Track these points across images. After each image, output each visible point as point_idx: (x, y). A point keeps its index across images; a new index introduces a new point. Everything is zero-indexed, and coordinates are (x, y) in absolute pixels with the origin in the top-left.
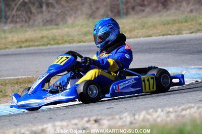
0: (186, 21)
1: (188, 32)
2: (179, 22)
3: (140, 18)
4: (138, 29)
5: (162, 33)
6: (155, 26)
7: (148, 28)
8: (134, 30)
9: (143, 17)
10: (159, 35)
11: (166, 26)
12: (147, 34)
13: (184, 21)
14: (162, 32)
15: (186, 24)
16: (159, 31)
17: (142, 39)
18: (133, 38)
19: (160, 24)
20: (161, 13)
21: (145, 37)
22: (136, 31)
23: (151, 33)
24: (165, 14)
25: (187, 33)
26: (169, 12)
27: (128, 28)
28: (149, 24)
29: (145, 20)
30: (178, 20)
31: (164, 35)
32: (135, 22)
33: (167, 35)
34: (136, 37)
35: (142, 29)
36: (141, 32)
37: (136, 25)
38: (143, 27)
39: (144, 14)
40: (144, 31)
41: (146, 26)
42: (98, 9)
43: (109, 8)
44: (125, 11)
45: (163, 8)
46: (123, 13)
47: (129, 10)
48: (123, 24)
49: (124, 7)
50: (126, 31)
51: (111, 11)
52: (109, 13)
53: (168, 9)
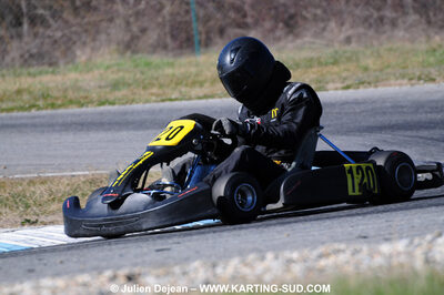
0: (335, 63)
1: (340, 85)
2: (320, 64)
13: (332, 60)
15: (336, 69)
24: (290, 45)
25: (336, 89)
26: (299, 41)
30: (319, 58)
42: (143, 31)
43: (167, 29)
44: (204, 37)
45: (288, 34)
46: (200, 42)
47: (212, 35)
48: (197, 65)
49: (201, 28)
50: (205, 81)
51: (174, 37)
52: (169, 40)
53: (297, 36)
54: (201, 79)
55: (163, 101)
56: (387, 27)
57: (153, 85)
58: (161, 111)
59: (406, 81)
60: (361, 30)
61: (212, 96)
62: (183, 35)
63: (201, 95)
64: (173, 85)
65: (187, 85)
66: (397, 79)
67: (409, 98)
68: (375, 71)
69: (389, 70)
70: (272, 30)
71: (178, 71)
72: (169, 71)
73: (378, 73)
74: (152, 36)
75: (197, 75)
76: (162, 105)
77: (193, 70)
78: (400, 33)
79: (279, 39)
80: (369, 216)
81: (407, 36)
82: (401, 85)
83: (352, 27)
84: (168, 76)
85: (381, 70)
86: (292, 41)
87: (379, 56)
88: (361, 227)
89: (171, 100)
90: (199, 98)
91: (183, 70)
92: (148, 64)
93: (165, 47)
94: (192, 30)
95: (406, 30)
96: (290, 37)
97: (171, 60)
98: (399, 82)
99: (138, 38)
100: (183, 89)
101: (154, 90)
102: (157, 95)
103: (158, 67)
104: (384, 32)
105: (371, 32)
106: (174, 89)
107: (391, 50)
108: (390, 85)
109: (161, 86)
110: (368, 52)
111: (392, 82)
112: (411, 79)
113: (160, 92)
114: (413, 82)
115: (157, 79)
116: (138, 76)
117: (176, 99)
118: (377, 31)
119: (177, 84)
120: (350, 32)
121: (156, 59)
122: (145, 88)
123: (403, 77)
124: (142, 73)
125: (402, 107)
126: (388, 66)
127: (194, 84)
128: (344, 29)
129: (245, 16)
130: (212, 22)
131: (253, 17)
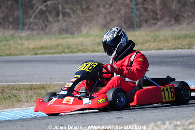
2: (190, 37)
3: (152, 31)
4: (150, 42)
5: (173, 47)
6: (166, 40)
7: (159, 41)
8: (146, 43)
9: (156, 30)
10: (170, 49)
11: (177, 40)
12: (159, 47)
14: (173, 45)
16: (170, 45)
17: (153, 51)
18: (145, 50)
19: (172, 38)
20: (173, 27)
21: (156, 50)
22: (148, 43)
23: (162, 46)
24: (177, 28)
26: (180, 27)
27: (140, 40)
28: (161, 37)
29: (157, 33)
31: (175, 49)
32: (147, 35)
33: (178, 49)
34: (148, 50)
35: (154, 42)
36: (153, 45)
37: (149, 38)
38: (155, 40)
39: (156, 27)
40: (156, 44)
41: (158, 40)
42: (112, 20)
43: (123, 19)
44: (138, 23)
45: (176, 23)
48: (135, 36)
49: (137, 20)
51: (125, 23)
52: (123, 25)
53: (180, 24)
62: (129, 23)
79: (172, 25)
94: (133, 20)
96: (177, 25)
99: (109, 23)
129: (157, 15)
130: (142, 17)
131: (160, 15)
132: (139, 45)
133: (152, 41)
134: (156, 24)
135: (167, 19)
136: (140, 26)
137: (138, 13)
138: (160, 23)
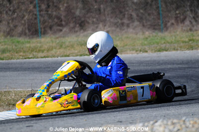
3: (57, 38)
4: (55, 48)
5: (79, 54)
6: (72, 46)
7: (65, 48)
8: (52, 50)
9: (61, 37)
10: (77, 56)
11: (83, 46)
12: (65, 54)
14: (79, 52)
16: (76, 51)
17: (59, 58)
18: (51, 57)
19: (78, 45)
20: (78, 33)
21: (62, 56)
22: (54, 50)
23: (68, 54)
24: (82, 35)
26: (86, 33)
27: (46, 47)
28: (67, 44)
29: (63, 40)
31: (81, 55)
32: (53, 42)
33: (84, 55)
34: (54, 56)
35: (60, 49)
36: (59, 51)
37: (54, 44)
38: (61, 46)
39: (61, 33)
40: (62, 50)
41: (64, 46)
42: (15, 26)
43: (27, 26)
44: (43, 30)
45: (81, 29)
46: (41, 32)
47: (47, 29)
48: (40, 43)
49: (41, 26)
50: (44, 50)
51: (29, 30)
52: (27, 31)
53: (85, 30)
54: (42, 49)
55: (25, 58)
56: (125, 27)
57: (21, 51)
58: (25, 63)
59: (134, 52)
60: (114, 28)
61: (48, 57)
62: (34, 29)
63: (43, 56)
64: (30, 52)
65: (36, 52)
66: (130, 50)
67: (136, 59)
68: (121, 47)
69: (127, 47)
70: (74, 28)
71: (32, 45)
72: (28, 45)
73: (122, 48)
74: (20, 29)
75: (40, 47)
76: (25, 60)
77: (39, 45)
78: (131, 30)
79: (77, 31)
80: (121, 112)
81: (134, 31)
82: (132, 53)
83: (109, 27)
84: (27, 47)
85: (123, 47)
86: (83, 33)
87: (122, 40)
88: (118, 117)
89: (29, 58)
90: (42, 58)
91: (34, 45)
92: (18, 42)
93: (25, 34)
94: (38, 26)
95: (134, 29)
96: (82, 31)
97: (29, 40)
98: (132, 52)
99: (13, 30)
100: (34, 54)
101: (21, 54)
102: (23, 56)
103: (23, 43)
104: (124, 30)
105: (118, 30)
106: (30, 53)
107: (127, 37)
108: (127, 54)
109: (24, 52)
110: (118, 38)
111: (128, 52)
112: (137, 51)
113: (24, 54)
114: (138, 52)
115: (23, 49)
116: (14, 47)
117: (31, 58)
118: (121, 29)
119: (32, 51)
120: (109, 29)
121: (21, 39)
122: (17, 53)
123: (133, 50)
124: (16, 46)
125: (133, 63)
126: (126, 45)
127: (39, 51)
128: (106, 27)
129: (61, 21)
130: (46, 24)
131: (65, 21)
132: (45, 52)
133: (58, 47)
134: (61, 30)
135: (72, 25)
136: (44, 33)
137: (42, 19)
138: (65, 29)
